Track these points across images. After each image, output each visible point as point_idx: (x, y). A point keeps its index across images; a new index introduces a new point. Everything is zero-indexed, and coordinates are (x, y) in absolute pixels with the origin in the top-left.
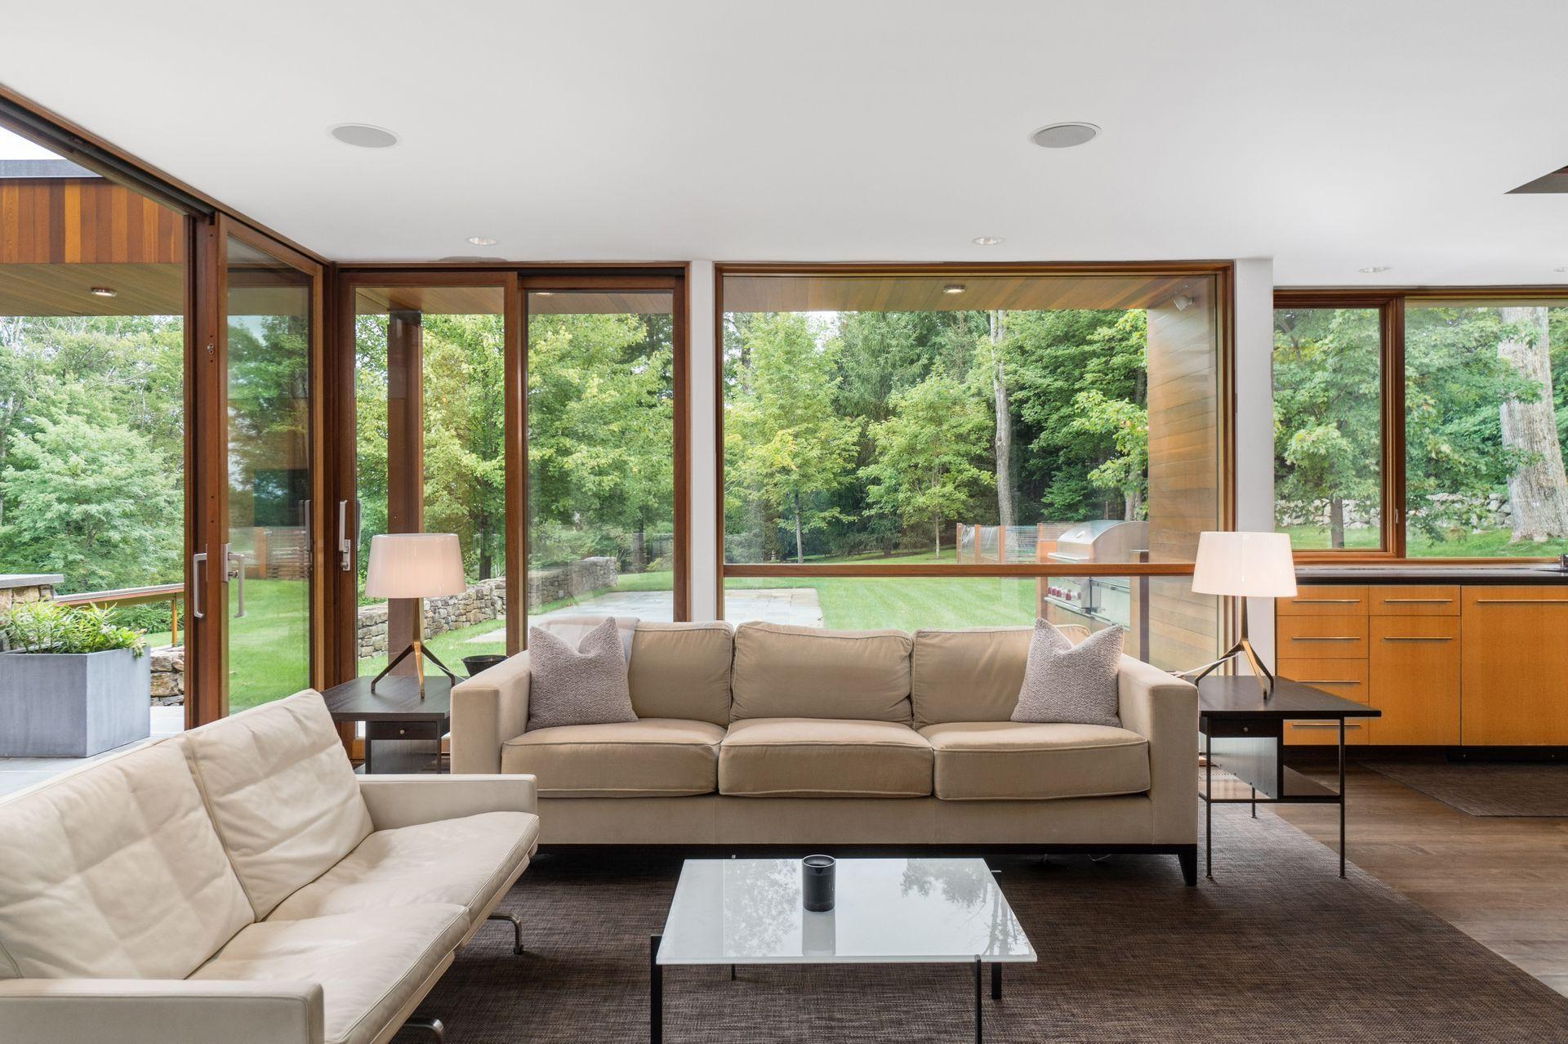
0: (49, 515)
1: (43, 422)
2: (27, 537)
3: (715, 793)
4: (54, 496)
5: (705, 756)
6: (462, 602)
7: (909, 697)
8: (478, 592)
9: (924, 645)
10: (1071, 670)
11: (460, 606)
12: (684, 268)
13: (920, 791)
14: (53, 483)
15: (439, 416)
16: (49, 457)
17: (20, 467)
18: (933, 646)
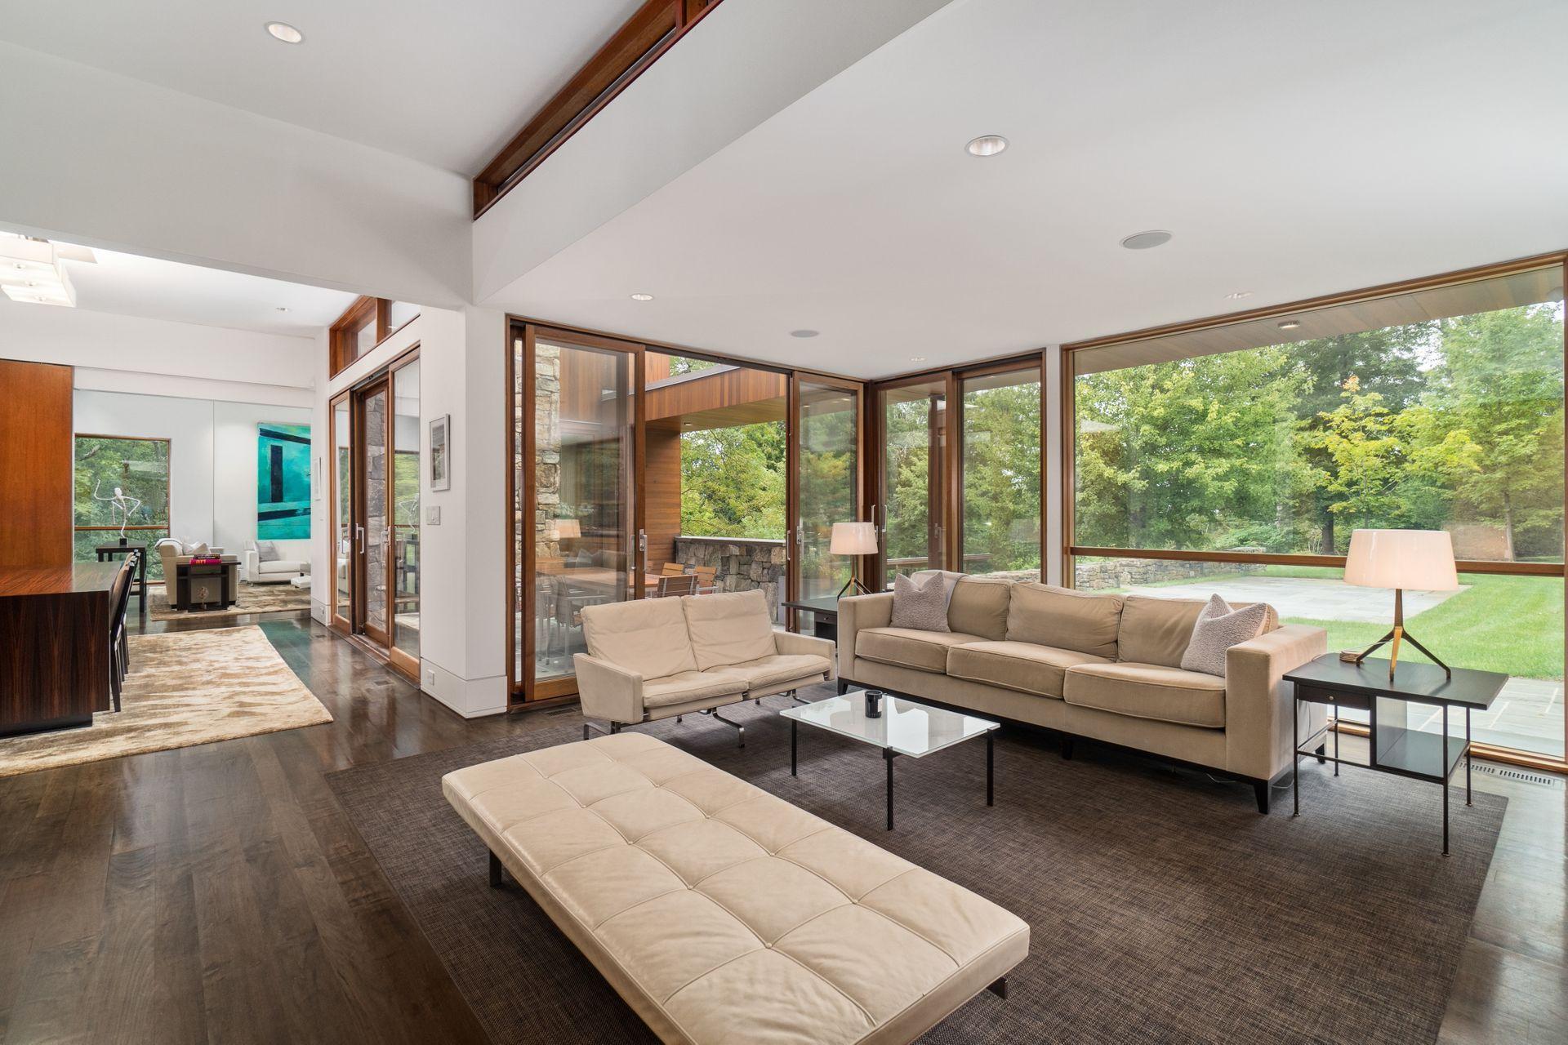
0: (916, 513)
1: (915, 459)
2: (907, 524)
3: (945, 674)
4: (918, 502)
5: (943, 651)
6: (1086, 574)
7: (1116, 641)
8: (1101, 567)
9: (1130, 606)
10: (1210, 633)
11: (1084, 576)
12: (1041, 353)
13: (1054, 694)
14: (918, 495)
15: (1088, 444)
16: (917, 480)
17: (904, 485)
18: (1134, 607)
